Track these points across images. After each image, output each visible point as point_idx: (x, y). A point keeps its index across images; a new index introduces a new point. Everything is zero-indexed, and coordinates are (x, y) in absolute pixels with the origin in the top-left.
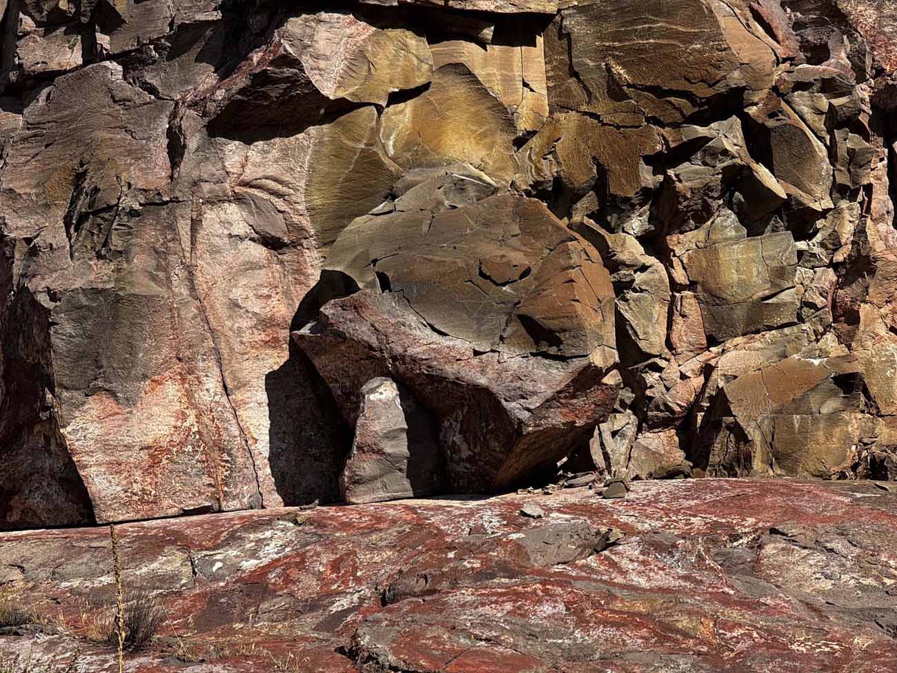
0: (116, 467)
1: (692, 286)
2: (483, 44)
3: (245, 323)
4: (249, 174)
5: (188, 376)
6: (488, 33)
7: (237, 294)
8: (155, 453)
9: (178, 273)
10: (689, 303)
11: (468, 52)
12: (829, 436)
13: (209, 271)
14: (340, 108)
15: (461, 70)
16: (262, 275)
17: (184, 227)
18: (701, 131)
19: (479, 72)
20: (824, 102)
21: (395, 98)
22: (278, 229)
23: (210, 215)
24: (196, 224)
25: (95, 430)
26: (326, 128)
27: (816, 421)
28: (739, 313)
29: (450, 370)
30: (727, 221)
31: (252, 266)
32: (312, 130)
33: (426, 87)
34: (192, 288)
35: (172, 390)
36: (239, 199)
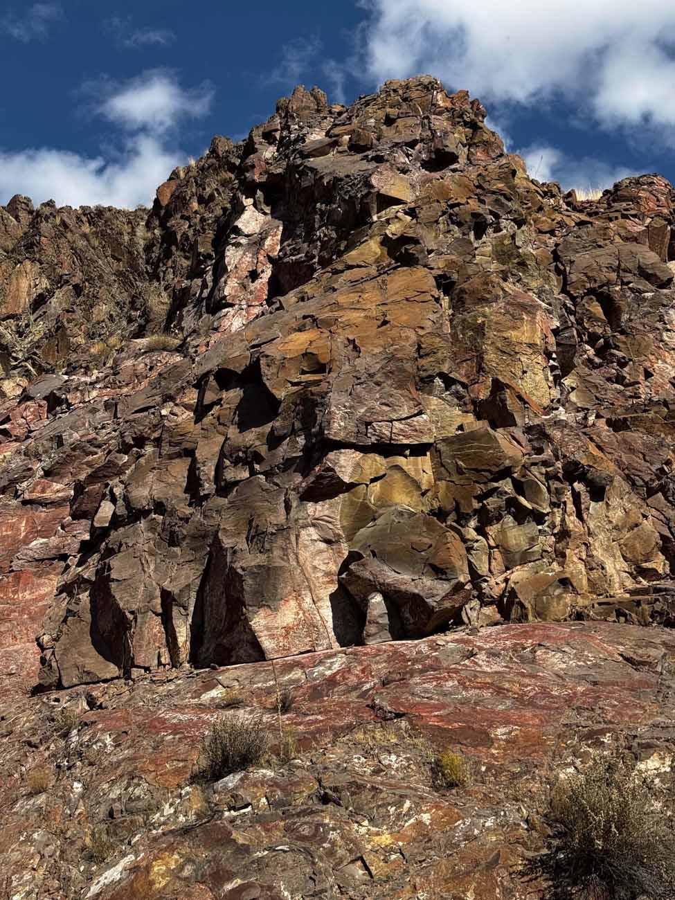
0: (272, 636)
1: (497, 547)
2: (406, 457)
3: (320, 574)
4: (317, 515)
5: (298, 597)
6: (408, 452)
7: (316, 563)
8: (287, 629)
9: (292, 556)
10: (497, 553)
11: (401, 460)
12: (558, 604)
13: (304, 555)
14: (351, 487)
15: (398, 468)
16: (325, 555)
17: (293, 538)
18: (496, 485)
19: (405, 468)
20: (544, 470)
21: (373, 481)
22: (331, 537)
23: (303, 532)
24: (298, 536)
25: (263, 622)
26: (346, 494)
27: (552, 598)
28: (517, 557)
29: (403, 588)
30: (509, 520)
31: (321, 552)
32: (341, 496)
33: (384, 475)
34: (298, 562)
35: (293, 603)
36: (314, 525)
